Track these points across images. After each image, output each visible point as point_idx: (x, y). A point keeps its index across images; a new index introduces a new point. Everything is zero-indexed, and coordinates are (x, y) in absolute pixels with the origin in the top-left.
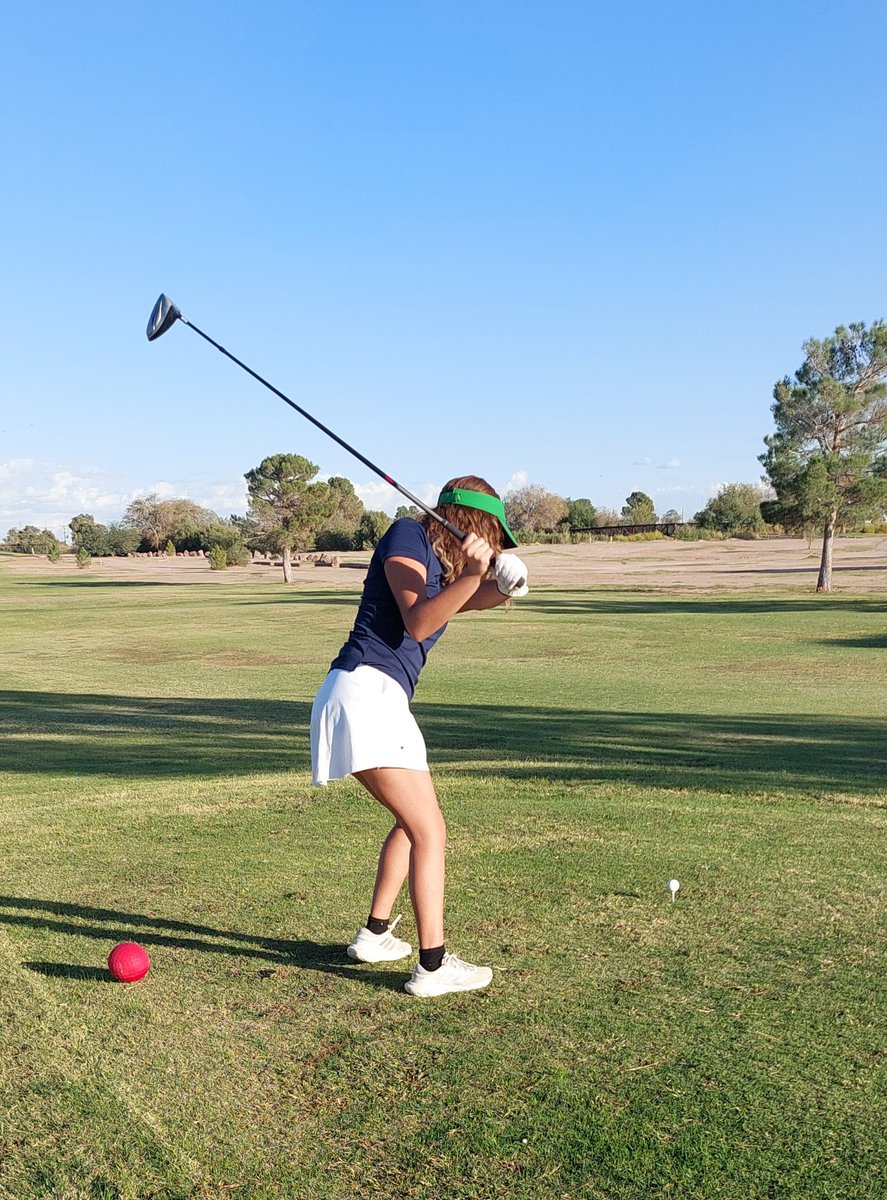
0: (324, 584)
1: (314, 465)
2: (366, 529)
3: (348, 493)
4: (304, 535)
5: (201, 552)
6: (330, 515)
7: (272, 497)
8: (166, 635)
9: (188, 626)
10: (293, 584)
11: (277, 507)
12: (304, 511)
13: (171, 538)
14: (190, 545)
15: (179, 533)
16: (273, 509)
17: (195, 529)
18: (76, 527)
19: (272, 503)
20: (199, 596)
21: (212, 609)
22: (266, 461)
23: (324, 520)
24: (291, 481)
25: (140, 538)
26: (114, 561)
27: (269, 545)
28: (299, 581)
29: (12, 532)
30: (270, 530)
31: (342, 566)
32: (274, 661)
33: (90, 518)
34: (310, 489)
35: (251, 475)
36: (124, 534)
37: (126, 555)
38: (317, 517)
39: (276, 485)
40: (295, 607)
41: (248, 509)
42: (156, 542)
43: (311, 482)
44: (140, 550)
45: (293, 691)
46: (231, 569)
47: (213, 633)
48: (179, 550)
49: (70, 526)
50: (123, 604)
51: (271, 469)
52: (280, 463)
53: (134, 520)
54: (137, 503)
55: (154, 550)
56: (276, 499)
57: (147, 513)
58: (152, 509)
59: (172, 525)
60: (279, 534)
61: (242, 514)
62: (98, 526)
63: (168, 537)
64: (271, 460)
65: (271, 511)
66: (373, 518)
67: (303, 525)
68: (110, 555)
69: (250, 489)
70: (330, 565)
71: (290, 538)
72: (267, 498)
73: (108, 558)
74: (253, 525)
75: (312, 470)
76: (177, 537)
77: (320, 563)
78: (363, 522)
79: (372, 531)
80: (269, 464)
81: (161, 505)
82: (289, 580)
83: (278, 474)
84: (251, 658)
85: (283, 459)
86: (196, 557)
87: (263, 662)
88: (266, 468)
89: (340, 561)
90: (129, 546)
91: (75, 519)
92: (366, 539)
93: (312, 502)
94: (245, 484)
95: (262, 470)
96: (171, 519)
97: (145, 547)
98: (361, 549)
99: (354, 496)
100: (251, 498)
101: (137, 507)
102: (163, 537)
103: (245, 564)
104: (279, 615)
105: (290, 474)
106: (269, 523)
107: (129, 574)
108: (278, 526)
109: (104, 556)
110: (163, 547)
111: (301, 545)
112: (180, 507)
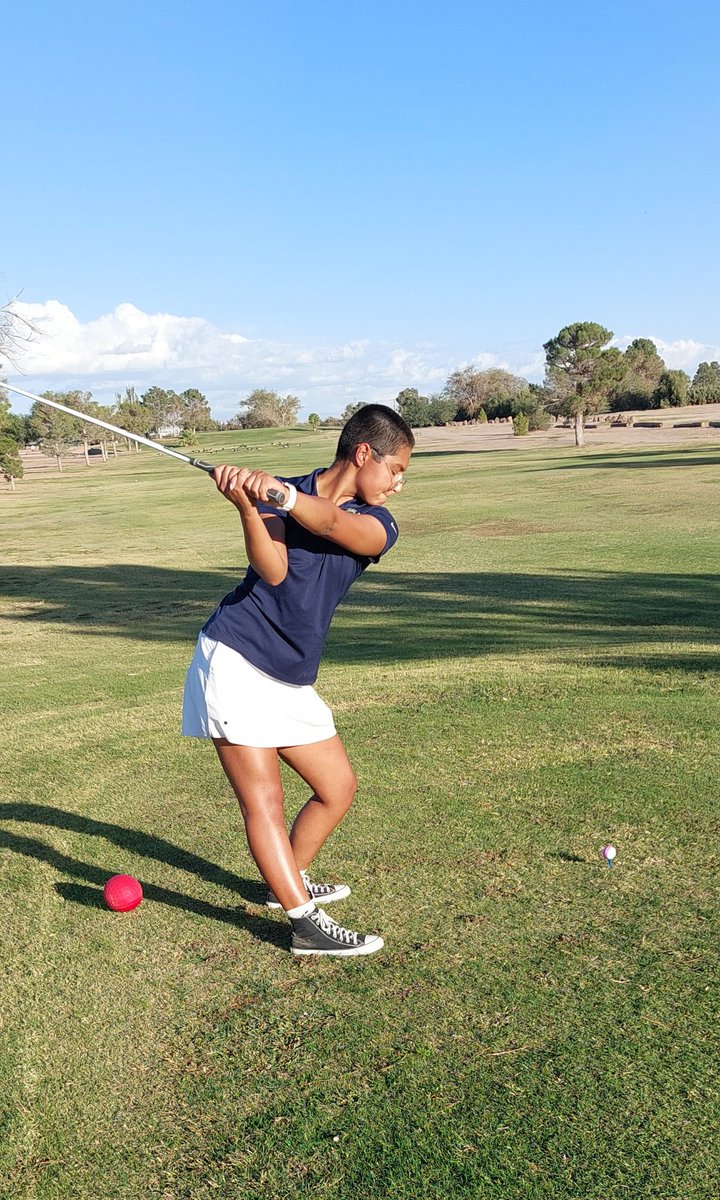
0: (613, 446)
1: (609, 331)
2: (664, 387)
3: (651, 353)
4: (596, 399)
5: (510, 418)
6: (621, 379)
7: (568, 364)
8: (442, 507)
9: (466, 496)
10: (583, 447)
11: (573, 374)
12: (597, 376)
13: (485, 407)
14: (501, 412)
15: (493, 402)
16: (568, 376)
17: (506, 396)
18: (403, 400)
19: (567, 370)
20: (490, 464)
21: (492, 479)
22: (564, 330)
23: (615, 383)
24: (586, 349)
25: (457, 408)
26: (434, 431)
27: (563, 410)
28: (589, 443)
29: (348, 407)
30: (565, 396)
31: (635, 425)
32: (531, 530)
33: (415, 391)
34: (604, 354)
35: (549, 346)
36: (443, 405)
37: (444, 425)
38: (608, 382)
39: (572, 353)
40: (569, 473)
41: (545, 377)
42: (471, 412)
43: (603, 349)
44: (457, 419)
45: (532, 562)
46: (533, 434)
47: (486, 502)
48: (491, 417)
49: (397, 400)
50: (422, 475)
51: (568, 337)
52: (577, 332)
53: (452, 392)
54: (456, 375)
55: (469, 419)
56: (572, 366)
57: (464, 384)
58: (469, 381)
59: (487, 394)
60: (572, 399)
61: (539, 383)
62: (421, 399)
63: (482, 406)
64: (568, 329)
65: (566, 379)
66: (671, 377)
67: (596, 389)
68: (430, 425)
69: (548, 358)
70: (625, 425)
71: (583, 402)
72: (563, 366)
73: (428, 429)
74: (549, 393)
75: (606, 336)
76: (491, 405)
77: (617, 424)
78: (661, 381)
79: (670, 389)
80: (567, 333)
81: (477, 376)
82: (580, 442)
83: (575, 342)
84: (511, 527)
85: (580, 328)
86: (505, 423)
87: (519, 531)
88: (564, 337)
89: (635, 421)
90: (447, 415)
91: (402, 393)
92: (664, 397)
93: (605, 367)
94: (543, 354)
95: (559, 340)
96: (486, 387)
97: (462, 416)
98: (659, 407)
99: (656, 356)
100: (549, 367)
101: (456, 379)
102: (478, 406)
103: (546, 428)
104: (552, 482)
105: (585, 342)
106: (563, 390)
107: (440, 443)
108: (573, 392)
109: (425, 426)
110: (476, 416)
111: (592, 408)
112: (496, 376)
